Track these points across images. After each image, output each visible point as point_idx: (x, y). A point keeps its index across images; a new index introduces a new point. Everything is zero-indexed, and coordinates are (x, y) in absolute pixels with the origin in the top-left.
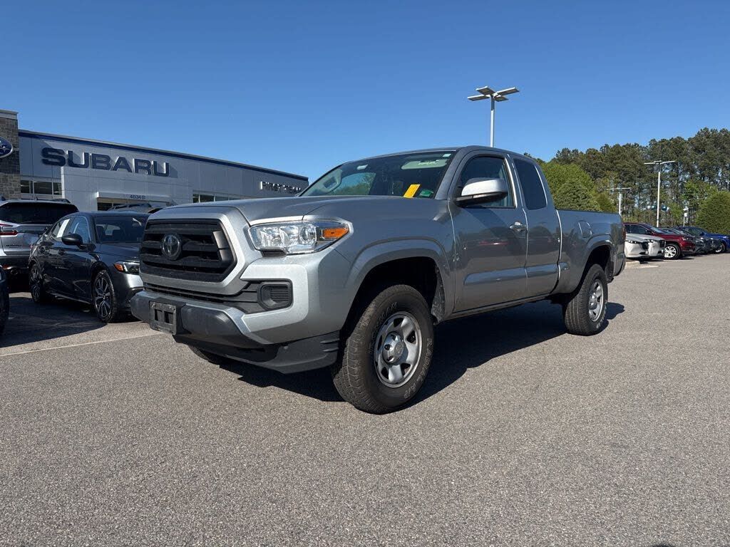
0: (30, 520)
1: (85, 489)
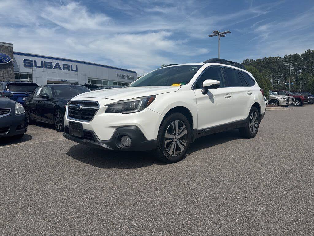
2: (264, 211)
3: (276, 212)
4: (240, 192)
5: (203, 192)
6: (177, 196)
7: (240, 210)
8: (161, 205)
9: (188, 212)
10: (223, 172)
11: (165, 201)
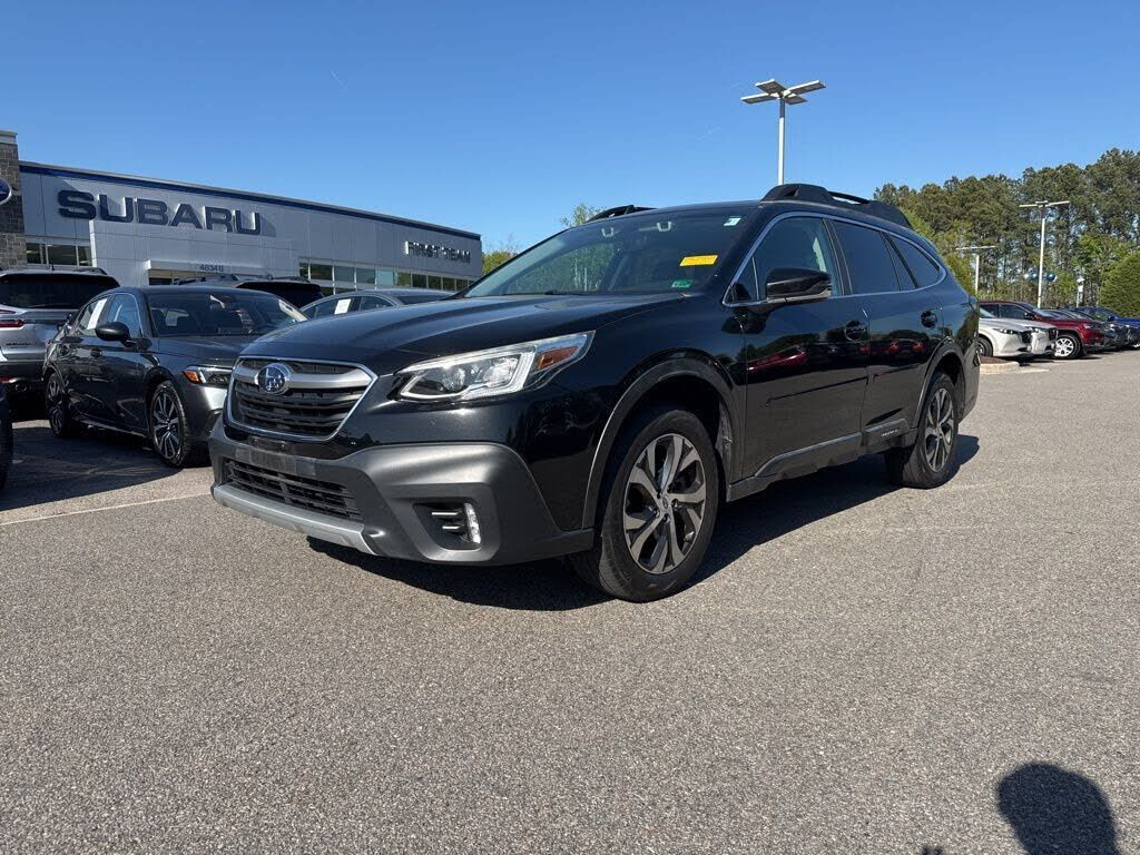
0: (59, 833)
1: (157, 770)
2: (924, 817)
3: (970, 821)
4: (831, 728)
5: (681, 730)
6: (576, 749)
7: (825, 813)
8: (506, 793)
9: (613, 827)
10: (770, 636)
11: (524, 777)
